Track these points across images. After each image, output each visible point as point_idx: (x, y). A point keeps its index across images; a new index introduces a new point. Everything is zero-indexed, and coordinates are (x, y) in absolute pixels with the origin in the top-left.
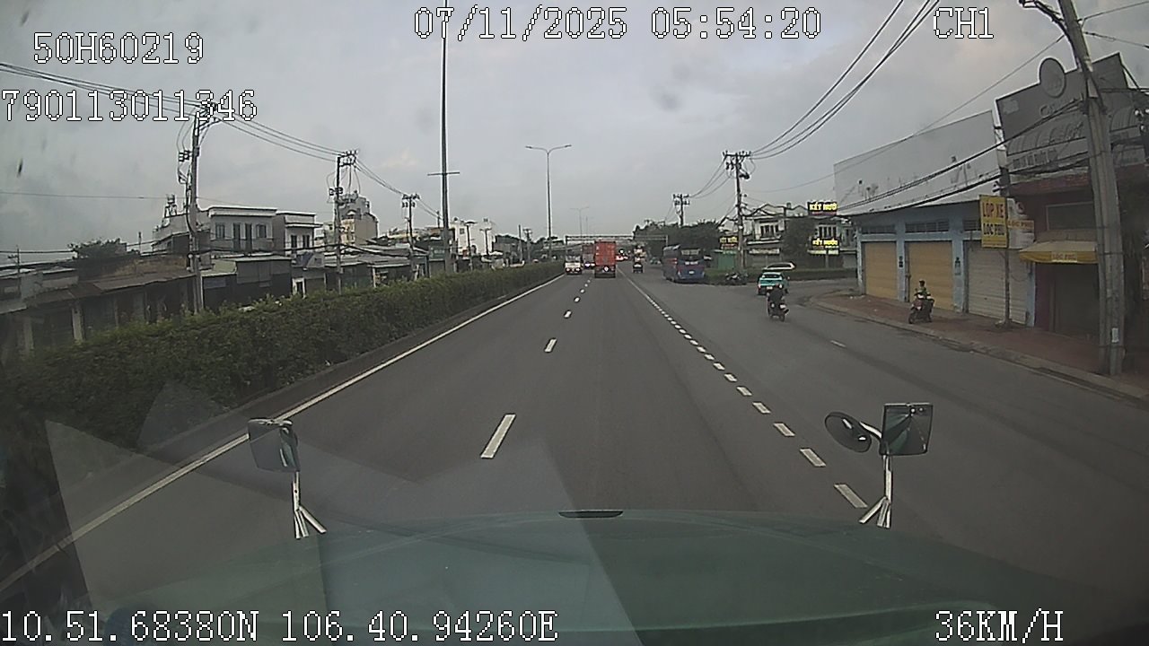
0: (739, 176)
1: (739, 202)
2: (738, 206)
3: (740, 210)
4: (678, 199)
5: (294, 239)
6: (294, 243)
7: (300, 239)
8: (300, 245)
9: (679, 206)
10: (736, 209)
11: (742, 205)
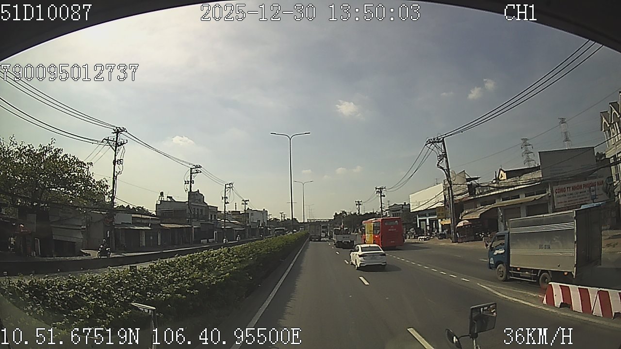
0: (381, 196)
1: (382, 206)
2: (381, 207)
3: (382, 210)
4: (357, 203)
5: (211, 215)
6: (211, 218)
7: (213, 216)
8: (213, 219)
9: (358, 206)
10: (380, 209)
11: (383, 207)
